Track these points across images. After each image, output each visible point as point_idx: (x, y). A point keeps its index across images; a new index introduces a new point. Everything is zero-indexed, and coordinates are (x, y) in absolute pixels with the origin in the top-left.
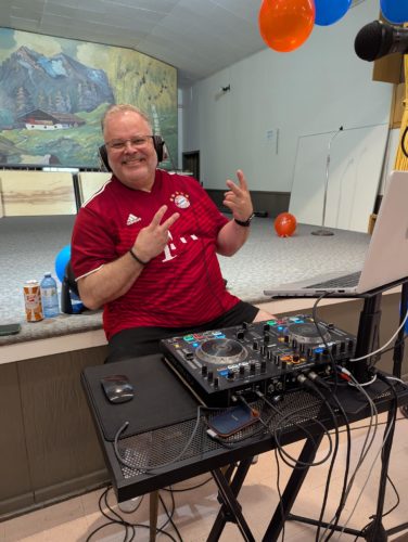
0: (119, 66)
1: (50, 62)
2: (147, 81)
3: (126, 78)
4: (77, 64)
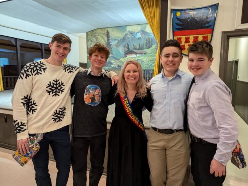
1: (137, 34)
4: (146, 32)
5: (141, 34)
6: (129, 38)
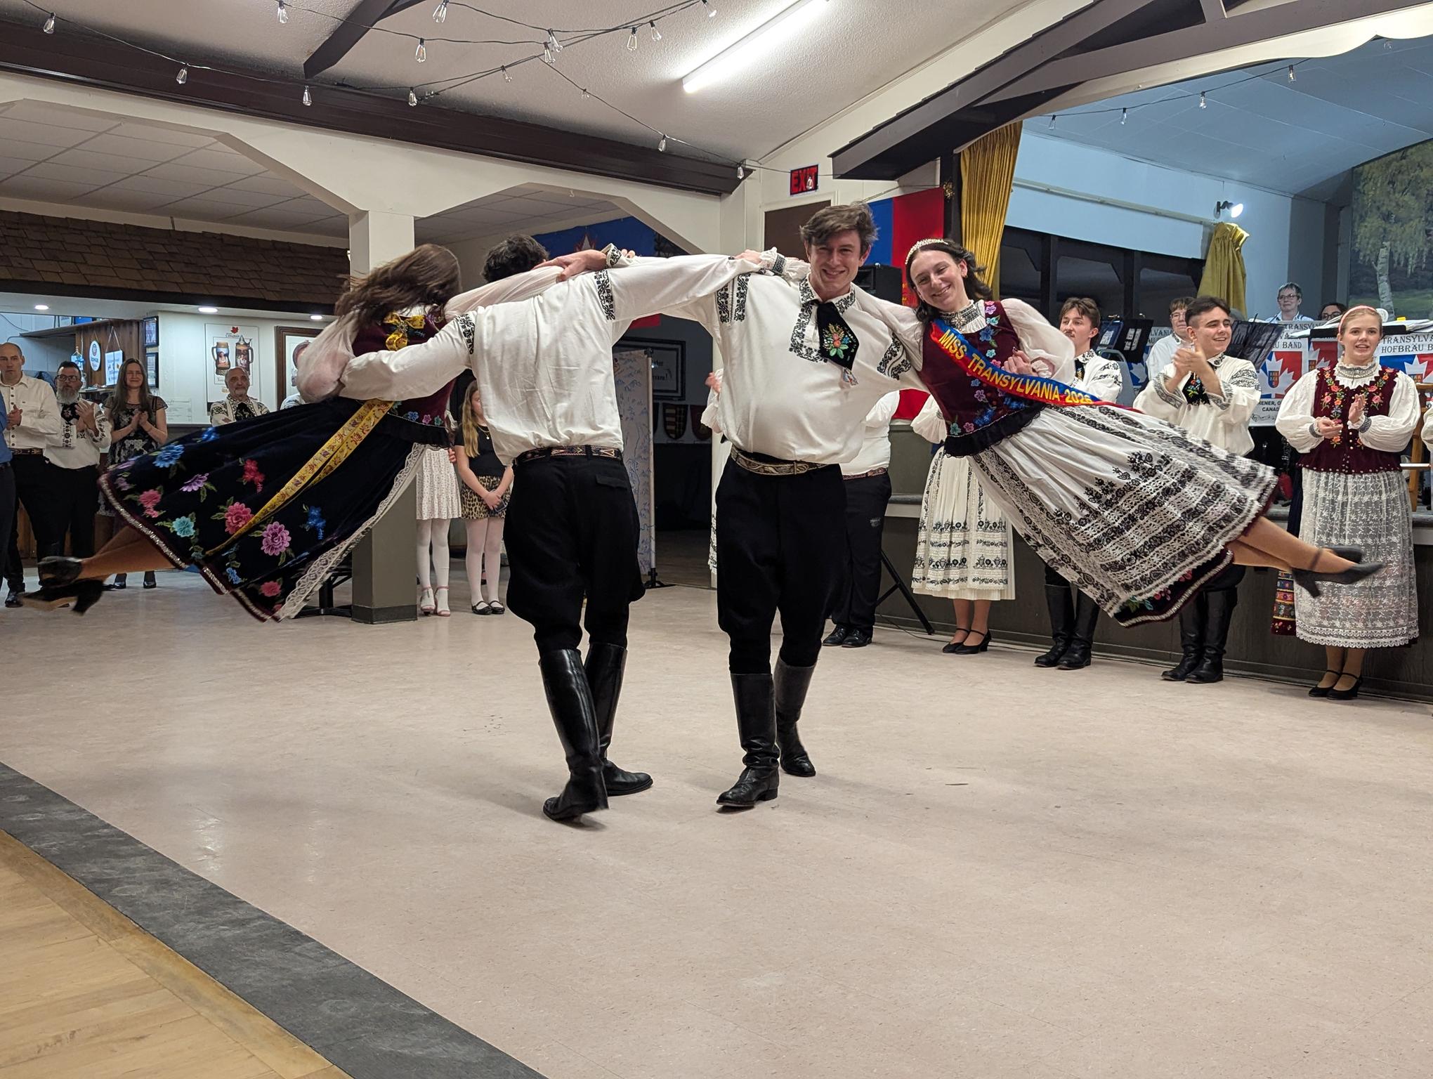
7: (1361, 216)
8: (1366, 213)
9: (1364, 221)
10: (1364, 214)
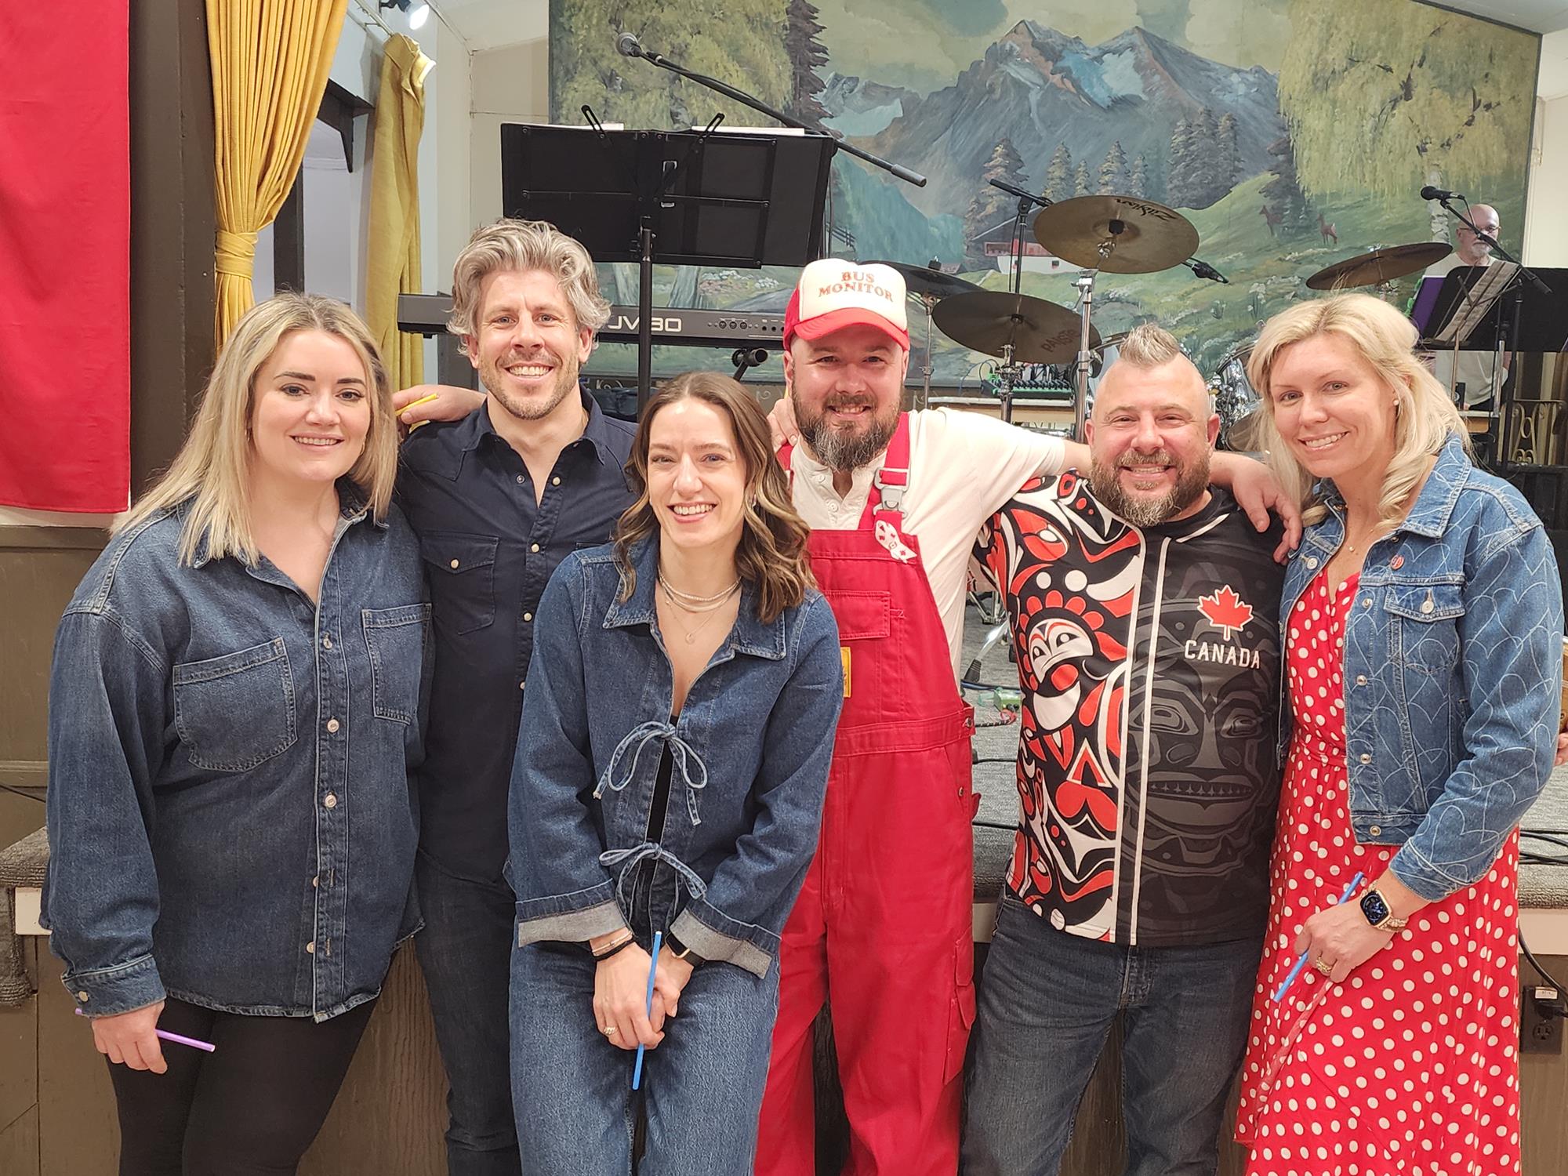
0: (1324, 50)
1: (1098, 59)
2: (1420, 90)
3: (1343, 89)
4: (1182, 56)
5: (1138, 67)
6: (1022, 89)
7: (567, 72)
8: (575, 68)
9: (571, 80)
10: (571, 67)
